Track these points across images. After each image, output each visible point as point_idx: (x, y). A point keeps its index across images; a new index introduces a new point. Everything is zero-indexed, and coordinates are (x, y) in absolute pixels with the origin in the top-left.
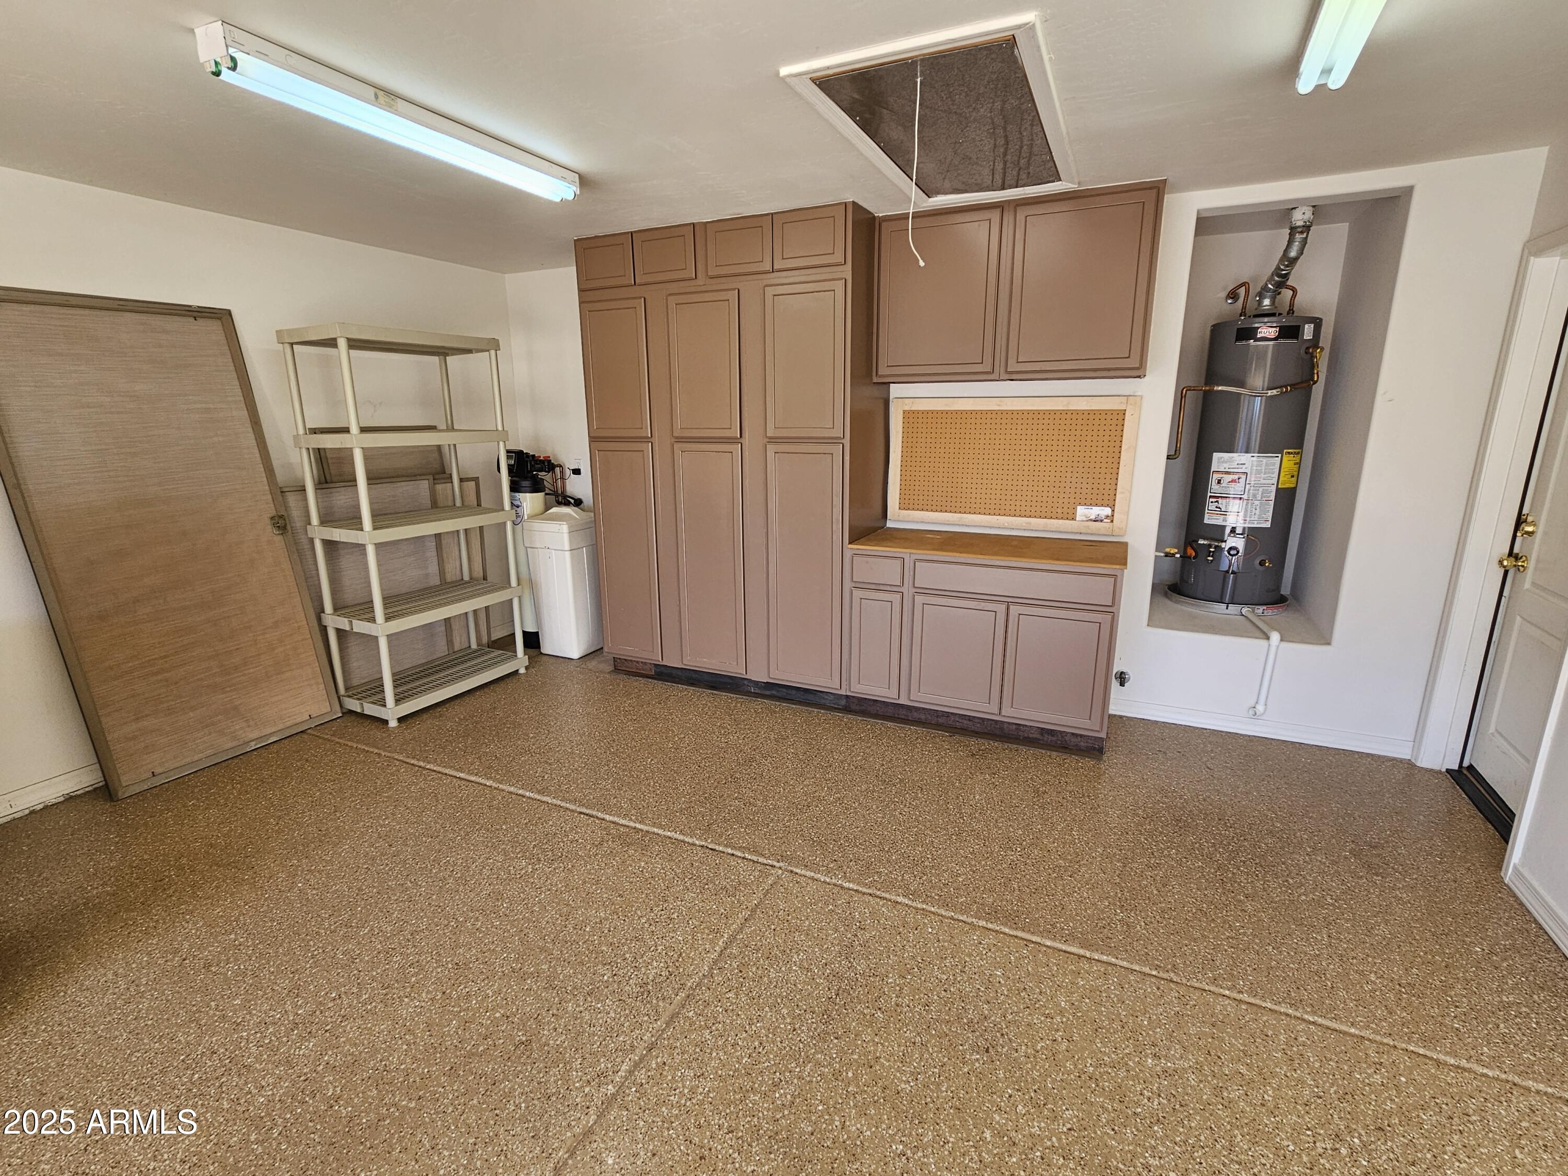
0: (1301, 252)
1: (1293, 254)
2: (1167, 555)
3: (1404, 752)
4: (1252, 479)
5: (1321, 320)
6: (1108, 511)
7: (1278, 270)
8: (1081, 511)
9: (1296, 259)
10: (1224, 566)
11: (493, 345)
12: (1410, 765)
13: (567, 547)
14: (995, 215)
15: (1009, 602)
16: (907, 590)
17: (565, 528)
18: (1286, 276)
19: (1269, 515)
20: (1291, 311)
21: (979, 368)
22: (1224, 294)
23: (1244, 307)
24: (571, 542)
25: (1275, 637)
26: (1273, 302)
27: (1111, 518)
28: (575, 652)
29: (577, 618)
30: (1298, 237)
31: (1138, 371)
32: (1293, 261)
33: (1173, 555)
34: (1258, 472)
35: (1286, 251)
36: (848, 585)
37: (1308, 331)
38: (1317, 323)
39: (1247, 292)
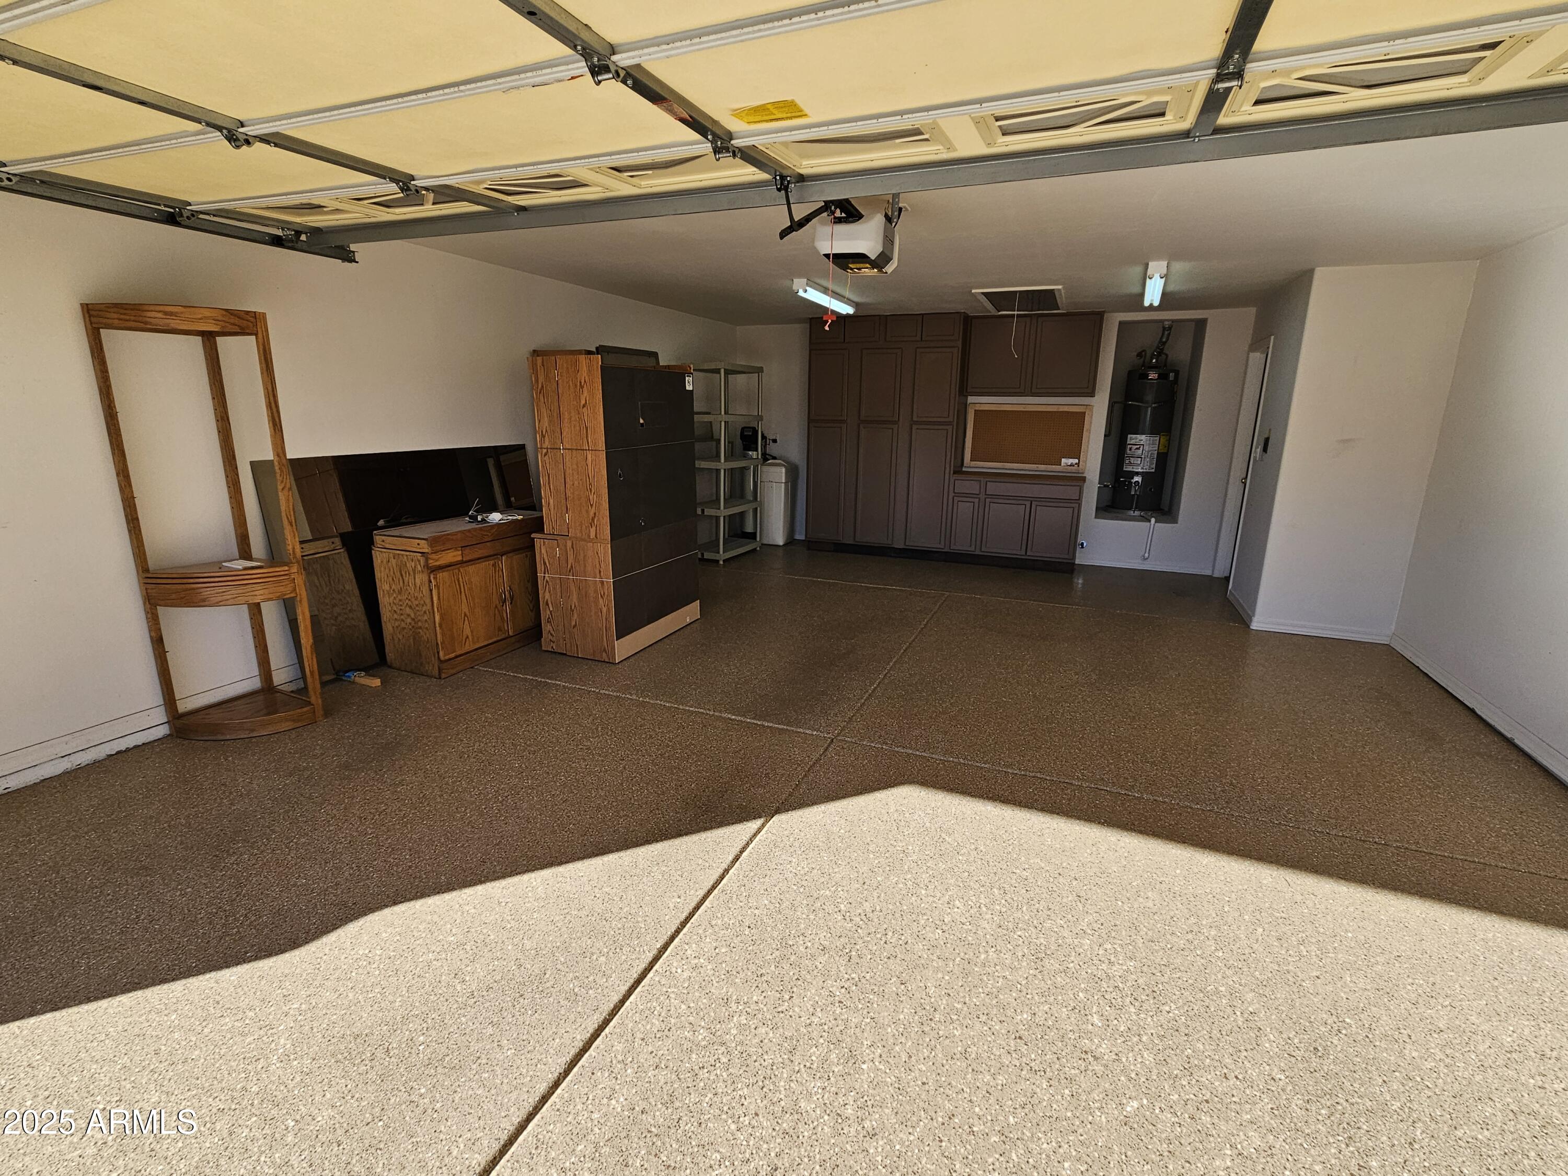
0: (1168, 339)
1: (1164, 340)
2: (1105, 486)
3: (1208, 573)
4: (1146, 448)
5: (1178, 371)
6: (1076, 461)
7: (1158, 347)
8: (1064, 460)
9: (1166, 342)
10: (1133, 493)
11: (760, 370)
12: (1210, 578)
13: (784, 481)
14: (1028, 320)
15: (1032, 500)
16: (982, 496)
17: (784, 470)
18: (1162, 350)
19: (1154, 466)
20: (1165, 365)
21: (1018, 390)
22: (1136, 354)
23: (1144, 362)
24: (786, 478)
25: (1153, 520)
26: (1157, 361)
27: (1078, 464)
28: (781, 543)
29: (784, 522)
30: (1166, 333)
31: (1092, 394)
32: (1164, 343)
33: (1108, 486)
34: (1149, 444)
35: (1161, 338)
36: (952, 494)
37: (1172, 375)
38: (1177, 373)
39: (1145, 354)
